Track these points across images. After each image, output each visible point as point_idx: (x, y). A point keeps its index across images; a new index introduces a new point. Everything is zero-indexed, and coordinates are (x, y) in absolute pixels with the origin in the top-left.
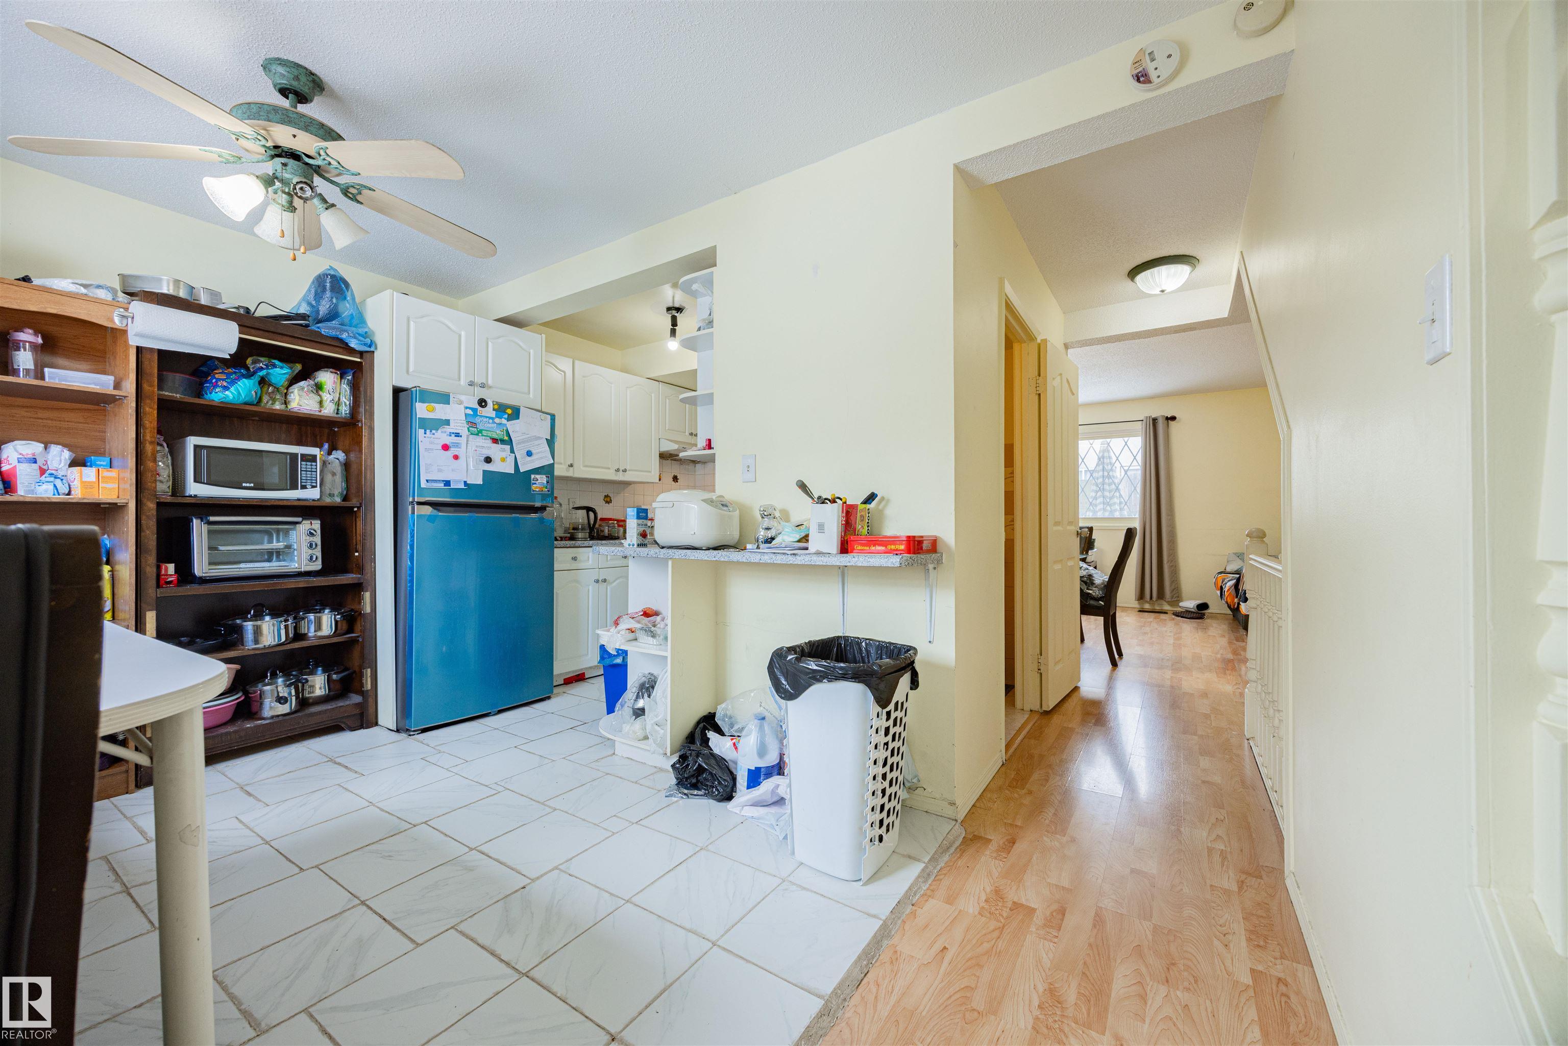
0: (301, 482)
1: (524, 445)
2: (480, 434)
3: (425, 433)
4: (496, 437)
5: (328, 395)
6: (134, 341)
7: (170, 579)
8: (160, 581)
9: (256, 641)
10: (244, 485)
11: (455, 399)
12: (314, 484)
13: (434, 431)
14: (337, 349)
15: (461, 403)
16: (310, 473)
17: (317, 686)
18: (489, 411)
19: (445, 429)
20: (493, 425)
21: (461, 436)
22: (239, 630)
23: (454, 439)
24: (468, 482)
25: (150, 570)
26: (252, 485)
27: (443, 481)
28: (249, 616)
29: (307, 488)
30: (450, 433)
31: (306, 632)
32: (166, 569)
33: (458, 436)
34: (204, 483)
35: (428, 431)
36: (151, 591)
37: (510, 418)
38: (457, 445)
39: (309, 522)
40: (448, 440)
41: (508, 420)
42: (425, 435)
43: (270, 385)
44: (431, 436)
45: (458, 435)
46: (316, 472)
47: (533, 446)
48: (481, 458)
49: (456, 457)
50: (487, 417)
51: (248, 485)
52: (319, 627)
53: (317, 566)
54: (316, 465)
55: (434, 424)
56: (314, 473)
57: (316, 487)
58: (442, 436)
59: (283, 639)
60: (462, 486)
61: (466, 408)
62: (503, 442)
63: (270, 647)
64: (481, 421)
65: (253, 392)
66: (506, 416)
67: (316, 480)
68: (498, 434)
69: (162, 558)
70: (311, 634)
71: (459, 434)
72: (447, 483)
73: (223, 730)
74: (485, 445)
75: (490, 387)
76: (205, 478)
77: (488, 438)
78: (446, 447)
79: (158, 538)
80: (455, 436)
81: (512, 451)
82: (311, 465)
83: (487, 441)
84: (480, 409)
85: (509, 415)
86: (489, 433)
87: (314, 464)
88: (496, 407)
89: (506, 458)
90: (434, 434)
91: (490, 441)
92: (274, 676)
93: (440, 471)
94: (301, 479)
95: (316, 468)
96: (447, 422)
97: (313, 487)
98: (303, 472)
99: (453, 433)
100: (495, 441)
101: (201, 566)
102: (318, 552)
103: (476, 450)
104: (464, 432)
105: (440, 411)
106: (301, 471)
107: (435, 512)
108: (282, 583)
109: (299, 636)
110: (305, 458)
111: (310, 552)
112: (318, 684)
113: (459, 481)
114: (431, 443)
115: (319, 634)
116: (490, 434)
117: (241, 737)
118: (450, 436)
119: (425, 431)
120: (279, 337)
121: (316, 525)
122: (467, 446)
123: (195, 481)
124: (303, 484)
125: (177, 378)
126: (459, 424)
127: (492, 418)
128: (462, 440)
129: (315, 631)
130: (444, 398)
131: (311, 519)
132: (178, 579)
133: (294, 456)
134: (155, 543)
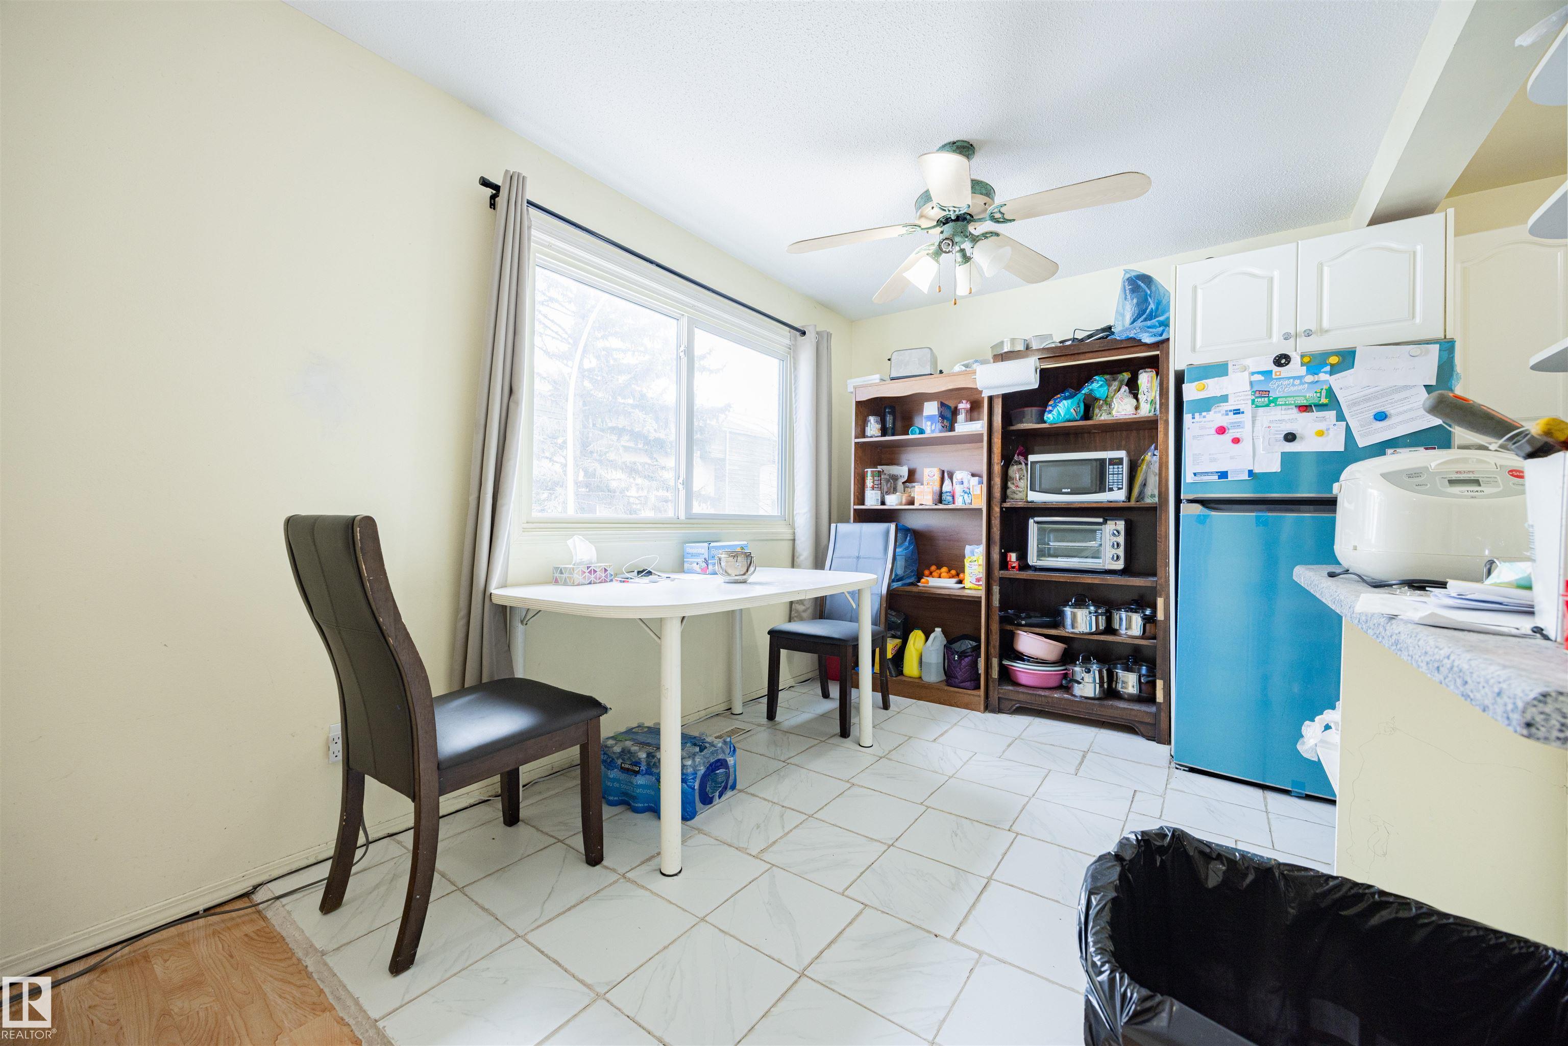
0: (1109, 485)
1: (1366, 405)
2: (1272, 404)
3: (1193, 418)
4: (1305, 403)
5: (1144, 396)
6: (986, 394)
7: (1014, 565)
8: (1004, 564)
9: (1073, 627)
10: (1063, 490)
11: (1237, 367)
12: (1120, 486)
13: (1204, 414)
14: (1133, 349)
15: (1245, 369)
16: (1117, 475)
17: (1130, 684)
18: (1295, 368)
19: (1220, 408)
20: (1301, 387)
21: (1243, 413)
22: (1061, 614)
23: (1232, 418)
24: (1256, 471)
25: (996, 556)
26: (1069, 490)
27: (1217, 472)
28: (1070, 603)
29: (1113, 490)
30: (1226, 411)
31: (1118, 628)
32: (1011, 556)
33: (1239, 413)
34: (1037, 491)
35: (1197, 415)
36: (998, 573)
37: (1334, 370)
38: (1238, 425)
39: (1113, 522)
40: (1223, 421)
41: (1331, 373)
42: (1194, 420)
43: (1100, 400)
44: (1201, 420)
45: (1237, 412)
46: (1122, 474)
47: (1392, 403)
48: (1278, 436)
49: (1236, 441)
50: (1289, 378)
51: (1066, 490)
52: (1129, 627)
53: (1120, 565)
54: (1122, 468)
55: (1206, 405)
56: (1120, 475)
57: (1122, 488)
58: (1216, 417)
59: (1094, 629)
60: (1245, 477)
61: (1253, 373)
62: (1321, 407)
63: (1083, 634)
64: (1278, 386)
65: (1072, 410)
66: (1328, 368)
67: (1122, 482)
68: (1310, 396)
69: (1006, 548)
70: (1123, 631)
71: (1239, 410)
72: (1223, 475)
73: (1042, 693)
74: (1286, 417)
75: (1327, 331)
76: (1037, 488)
77: (1293, 407)
78: (1221, 430)
79: (1000, 533)
80: (1234, 414)
81: (1341, 417)
82: (1118, 468)
83: (1290, 412)
84: (1276, 369)
85: (1332, 366)
86: (1290, 399)
87: (1120, 466)
88: (1306, 360)
89: (1328, 429)
90: (1204, 417)
91: (1295, 410)
92: (1086, 660)
93: (1213, 460)
94: (1109, 482)
95: (1122, 471)
96: (1224, 398)
97: (1119, 489)
98: (1110, 476)
99: (1231, 411)
100: (1304, 408)
101: (1033, 559)
102: (1121, 552)
103: (1269, 427)
104: (1247, 407)
105: (1213, 387)
106: (1109, 474)
107: (1206, 512)
108: (1081, 577)
109: (1110, 629)
110: (1113, 462)
111: (1114, 551)
112: (1129, 682)
113: (1242, 471)
114: (1202, 428)
115: (1130, 633)
116: (1291, 401)
117: (1048, 702)
118: (1227, 414)
119: (1193, 415)
120: (1082, 356)
121: (1121, 525)
122: (1253, 427)
123: (1031, 490)
124: (1110, 486)
125: (1034, 411)
126: (1242, 398)
127: (1300, 378)
128: (1246, 418)
129: (1126, 629)
130: (1219, 370)
131: (1115, 520)
132: (1019, 565)
133: (1102, 461)
134: (999, 537)
